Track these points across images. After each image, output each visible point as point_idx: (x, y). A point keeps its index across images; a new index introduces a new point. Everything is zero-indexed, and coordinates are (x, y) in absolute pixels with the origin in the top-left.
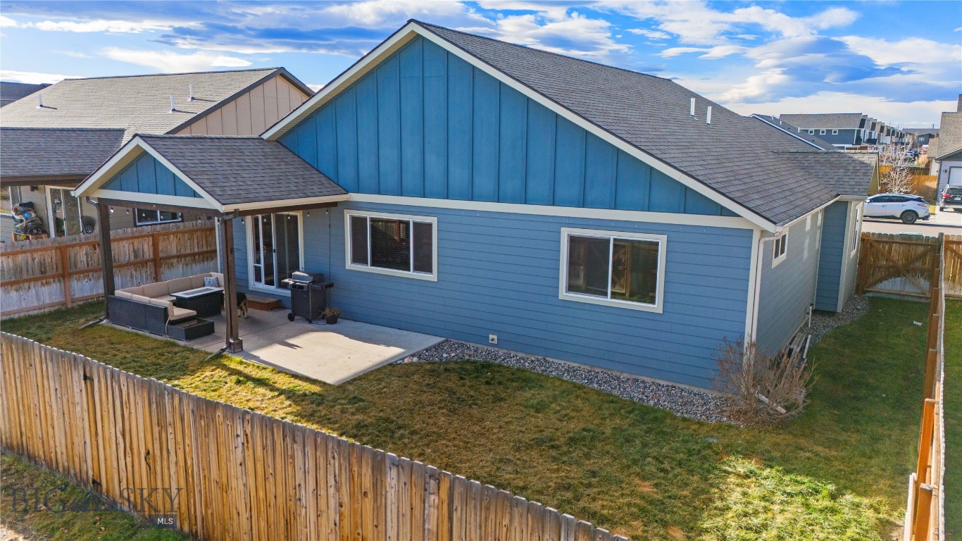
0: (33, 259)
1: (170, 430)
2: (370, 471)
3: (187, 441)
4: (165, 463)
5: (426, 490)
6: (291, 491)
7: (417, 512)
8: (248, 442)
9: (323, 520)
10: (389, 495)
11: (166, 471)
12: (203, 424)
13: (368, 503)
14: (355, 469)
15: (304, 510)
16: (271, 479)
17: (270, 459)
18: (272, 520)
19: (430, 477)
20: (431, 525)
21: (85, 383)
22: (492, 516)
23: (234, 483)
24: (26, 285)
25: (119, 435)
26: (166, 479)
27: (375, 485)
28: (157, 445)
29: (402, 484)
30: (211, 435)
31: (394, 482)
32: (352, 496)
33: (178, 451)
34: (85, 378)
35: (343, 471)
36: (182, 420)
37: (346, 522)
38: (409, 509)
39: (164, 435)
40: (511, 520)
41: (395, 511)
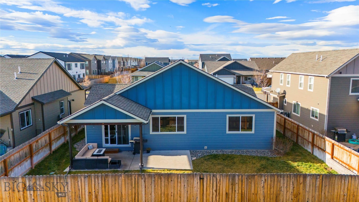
0: (23, 152)
1: (236, 185)
2: (302, 178)
3: (243, 186)
4: (233, 194)
5: (316, 178)
6: (278, 189)
7: (314, 184)
8: (266, 181)
9: (288, 193)
10: (307, 182)
11: (233, 196)
12: (250, 180)
13: (302, 185)
14: (298, 179)
15: (282, 193)
16: (273, 188)
17: (272, 183)
18: (271, 197)
19: (318, 176)
20: (318, 185)
21: (200, 180)
22: (332, 179)
23: (259, 192)
24: (22, 163)
25: (214, 191)
26: (233, 198)
27: (303, 181)
28: (230, 191)
29: (311, 179)
30: (253, 182)
31: (309, 179)
32: (297, 185)
33: (239, 190)
34: (200, 178)
35: (295, 180)
36: (242, 181)
37: (295, 191)
38: (312, 183)
39: (234, 187)
40: (335, 179)
41: (308, 184)
